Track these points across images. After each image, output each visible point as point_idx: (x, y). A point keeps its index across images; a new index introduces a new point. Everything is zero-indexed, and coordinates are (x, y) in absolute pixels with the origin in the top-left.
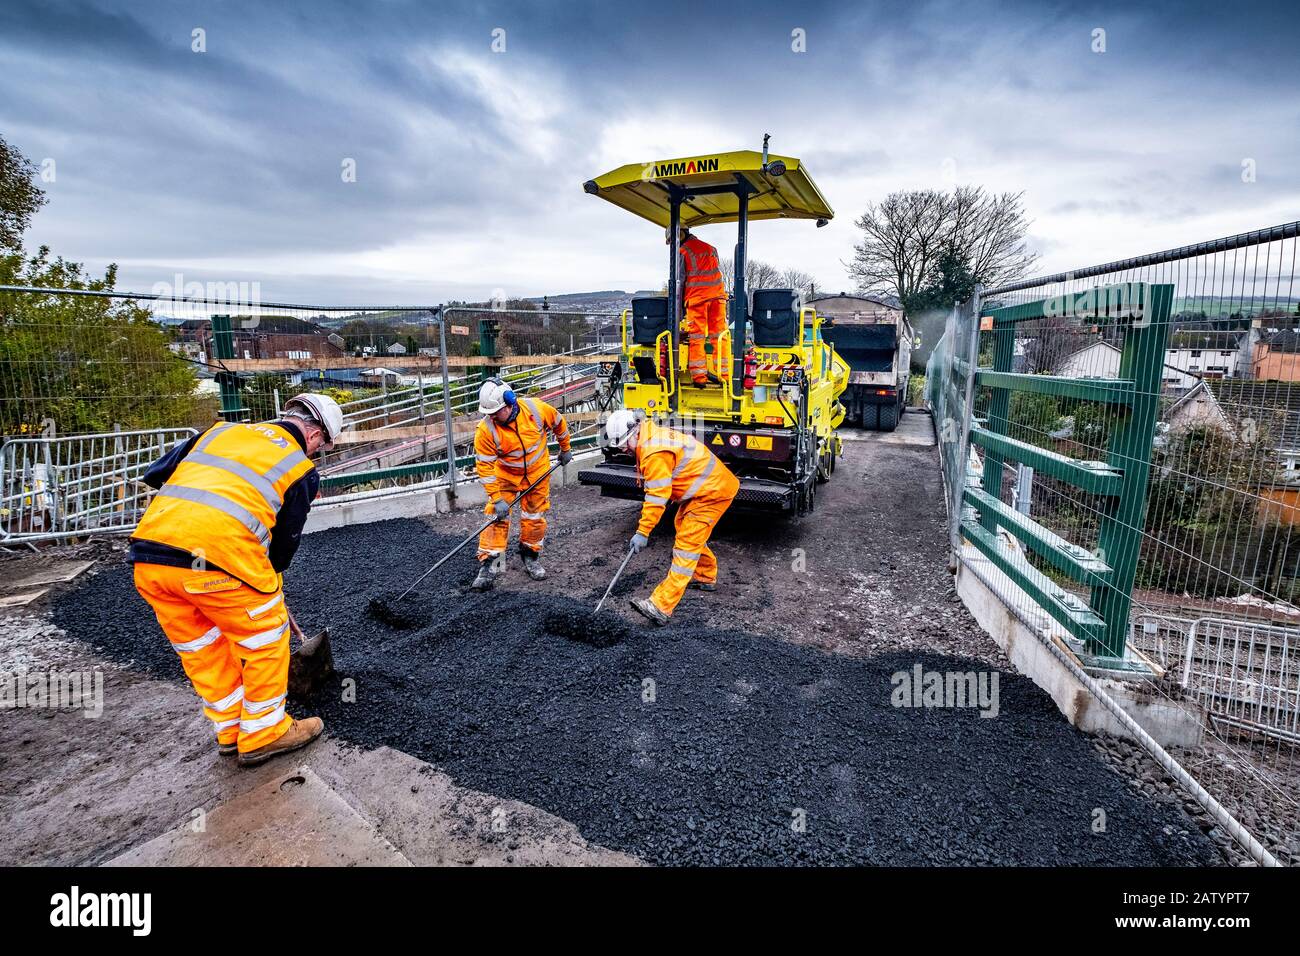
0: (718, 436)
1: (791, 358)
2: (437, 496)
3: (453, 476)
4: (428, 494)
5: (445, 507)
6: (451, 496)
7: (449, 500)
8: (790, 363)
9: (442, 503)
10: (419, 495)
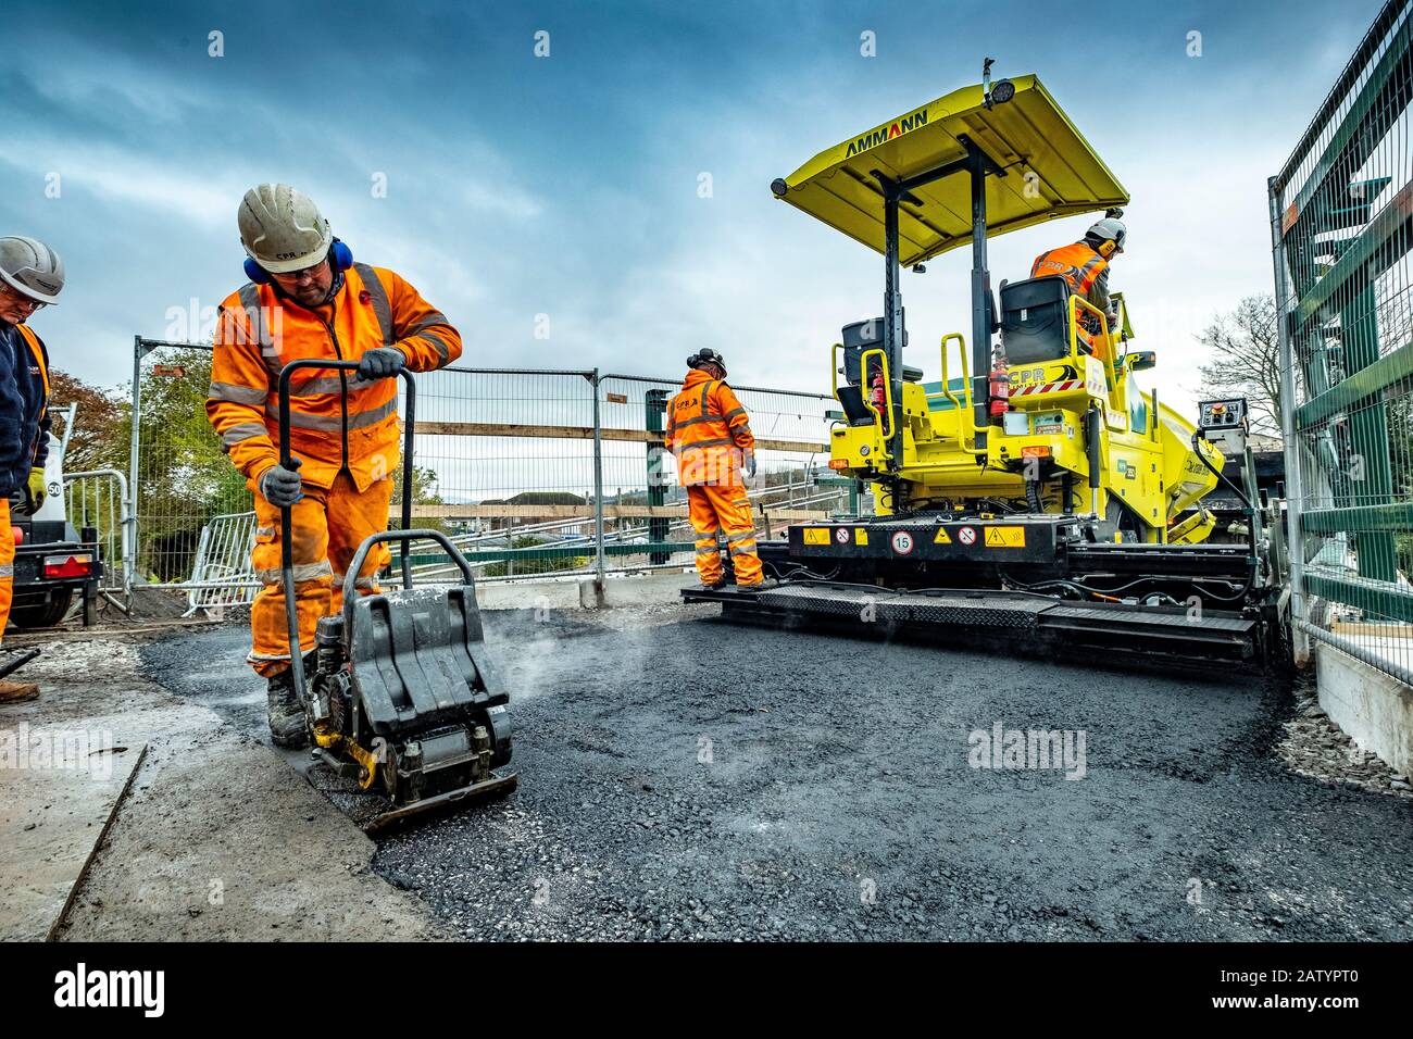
0: (942, 531)
1: (1062, 371)
2: (582, 588)
3: (600, 564)
4: (571, 582)
5: (591, 601)
6: (598, 587)
7: (597, 593)
8: (1062, 379)
9: (587, 596)
10: (560, 584)
